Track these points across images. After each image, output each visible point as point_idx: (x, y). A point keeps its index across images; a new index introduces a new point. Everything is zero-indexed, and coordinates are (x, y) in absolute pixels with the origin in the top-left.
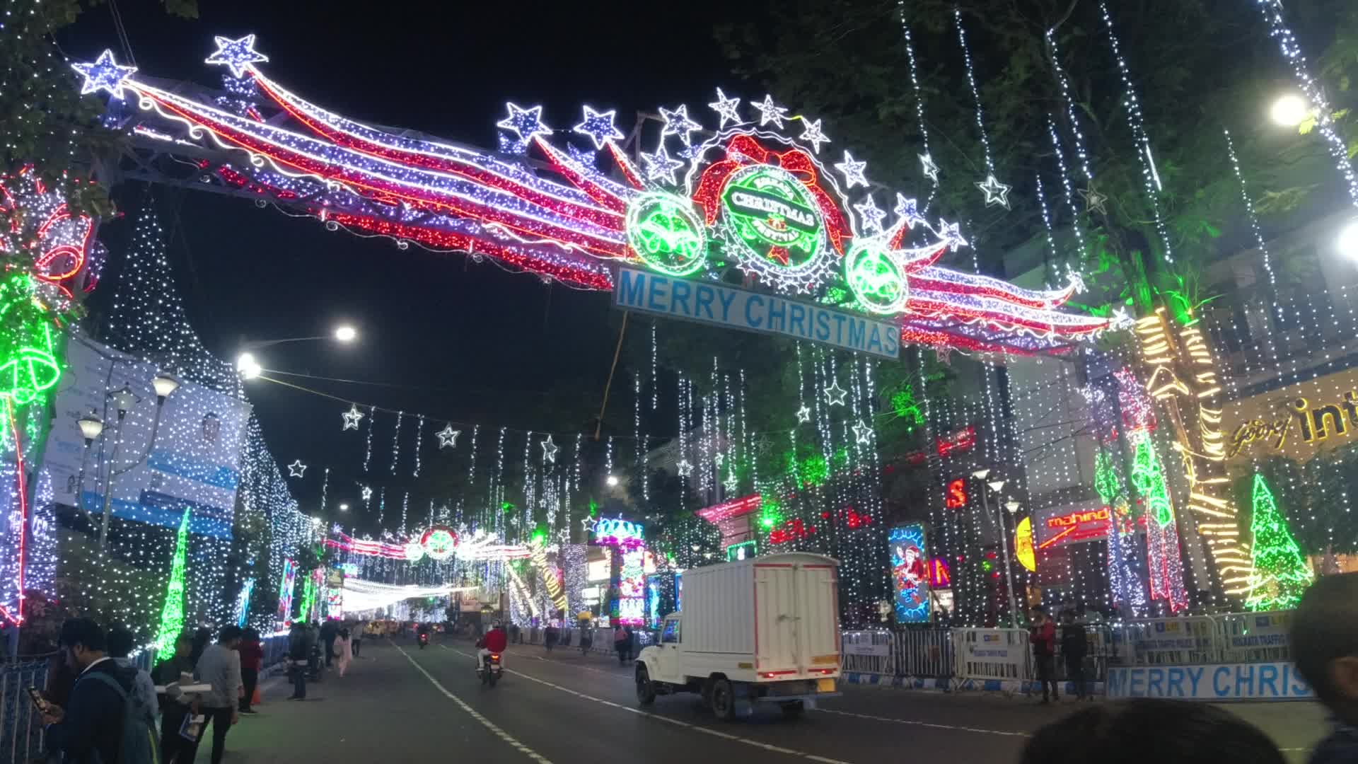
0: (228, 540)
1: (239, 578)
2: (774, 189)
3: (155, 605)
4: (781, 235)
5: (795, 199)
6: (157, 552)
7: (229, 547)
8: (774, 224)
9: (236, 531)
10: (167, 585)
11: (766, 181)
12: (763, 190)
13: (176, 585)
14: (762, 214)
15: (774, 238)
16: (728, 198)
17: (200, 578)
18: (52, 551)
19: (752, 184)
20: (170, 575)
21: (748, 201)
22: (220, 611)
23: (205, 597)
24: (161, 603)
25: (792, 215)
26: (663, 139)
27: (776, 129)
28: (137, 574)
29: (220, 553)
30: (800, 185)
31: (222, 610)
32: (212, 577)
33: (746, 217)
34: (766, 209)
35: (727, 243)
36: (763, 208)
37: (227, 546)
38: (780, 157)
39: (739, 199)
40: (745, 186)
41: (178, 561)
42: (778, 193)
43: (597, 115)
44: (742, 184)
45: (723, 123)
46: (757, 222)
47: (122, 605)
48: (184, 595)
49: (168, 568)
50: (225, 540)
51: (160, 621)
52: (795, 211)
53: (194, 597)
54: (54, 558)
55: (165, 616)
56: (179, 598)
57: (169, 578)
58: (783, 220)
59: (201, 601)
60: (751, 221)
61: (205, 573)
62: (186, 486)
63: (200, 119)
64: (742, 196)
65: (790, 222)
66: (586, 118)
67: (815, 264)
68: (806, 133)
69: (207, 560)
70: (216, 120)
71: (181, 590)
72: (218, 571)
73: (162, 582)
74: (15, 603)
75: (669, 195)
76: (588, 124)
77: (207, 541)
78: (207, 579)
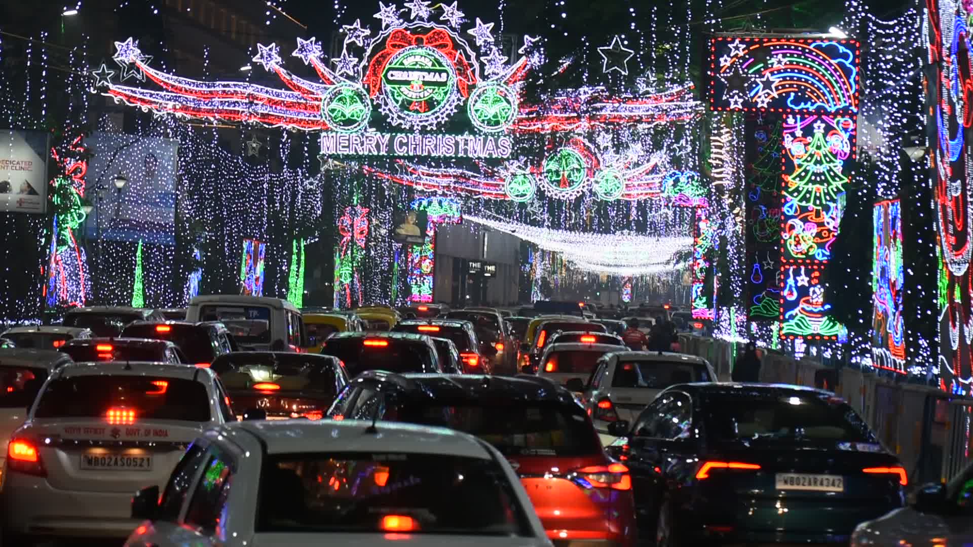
1: (184, 273)
2: (417, 63)
4: (418, 94)
5: (433, 65)
6: (127, 269)
8: (415, 88)
9: (177, 238)
10: (133, 286)
11: (411, 60)
12: (409, 66)
13: (138, 286)
14: (407, 83)
15: (414, 97)
16: (386, 76)
17: (153, 277)
18: (89, 280)
19: (402, 64)
20: (134, 279)
21: (398, 76)
22: (170, 298)
23: (158, 290)
25: (430, 77)
26: (345, 46)
27: (422, 19)
28: (118, 283)
29: (166, 257)
30: (438, 54)
31: (171, 297)
32: (162, 275)
33: (396, 86)
34: (409, 79)
36: (408, 79)
37: (172, 251)
39: (392, 75)
40: (397, 66)
41: (138, 271)
42: (420, 65)
43: (305, 42)
44: (395, 64)
45: (384, 25)
46: (404, 88)
47: (114, 299)
48: (144, 290)
49: (133, 276)
50: (169, 246)
52: (432, 74)
53: (150, 290)
54: (90, 283)
55: (133, 303)
56: (141, 292)
57: (134, 282)
58: (421, 83)
59: (155, 292)
60: (399, 88)
61: (157, 273)
62: (138, 213)
63: (119, 93)
64: (394, 73)
65: (426, 83)
66: (299, 46)
67: (444, 107)
68: (445, 14)
69: (157, 264)
70: (124, 92)
71: (141, 287)
72: (166, 270)
73: (131, 284)
74: (81, 301)
75: (348, 82)
76: (300, 50)
77: (156, 251)
78: (158, 277)
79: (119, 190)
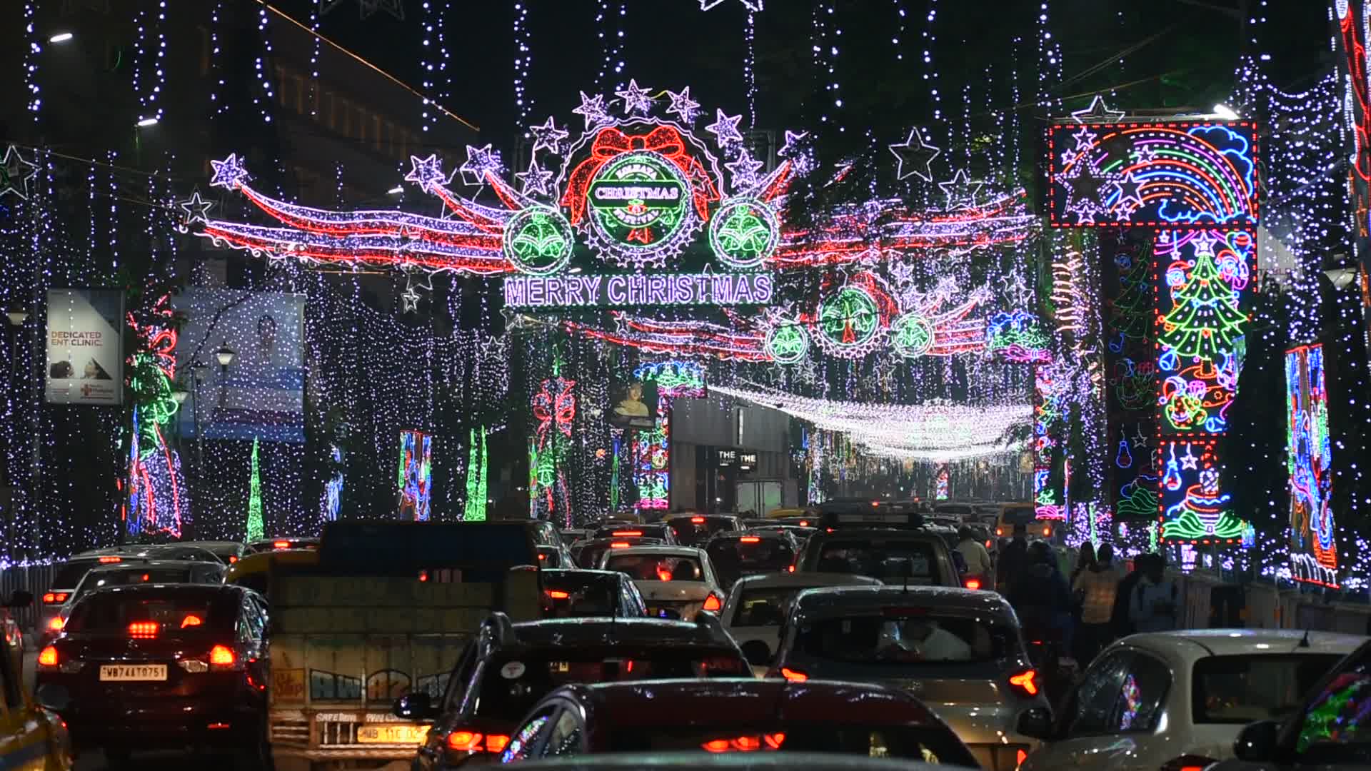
0: (300, 443)
1: (318, 481)
2: (635, 175)
3: (241, 518)
4: (638, 218)
5: (659, 177)
6: (238, 478)
7: (303, 450)
8: (634, 209)
9: (308, 432)
10: (248, 501)
11: (628, 171)
12: (624, 180)
13: (255, 501)
14: (623, 203)
15: (633, 223)
16: (592, 194)
17: (276, 488)
18: (185, 496)
19: (614, 176)
20: (250, 492)
21: (610, 194)
22: (300, 517)
23: (283, 506)
24: (246, 517)
25: (654, 194)
26: (534, 155)
27: (640, 113)
28: (227, 498)
29: (293, 459)
30: (665, 161)
31: (302, 516)
32: (287, 484)
33: (608, 209)
35: (590, 237)
36: (624, 197)
37: (300, 451)
38: (645, 138)
39: (601, 193)
40: (608, 180)
41: (255, 481)
42: (640, 178)
43: (477, 151)
44: (605, 178)
45: (587, 123)
47: (221, 521)
48: (263, 506)
49: (247, 488)
50: (297, 444)
51: (246, 530)
52: (658, 189)
53: (271, 506)
54: (187, 500)
55: (249, 526)
56: (259, 510)
57: (249, 496)
58: (642, 202)
59: (279, 509)
60: (612, 211)
61: (279, 483)
62: (251, 400)
63: (219, 232)
64: (604, 190)
65: (649, 203)
66: (469, 156)
67: (675, 235)
68: (672, 105)
69: (280, 469)
70: (226, 230)
71: (260, 503)
72: (293, 477)
73: (245, 500)
74: (176, 526)
75: (540, 205)
76: (471, 162)
77: (278, 452)
78: (283, 488)
79: (224, 367)
